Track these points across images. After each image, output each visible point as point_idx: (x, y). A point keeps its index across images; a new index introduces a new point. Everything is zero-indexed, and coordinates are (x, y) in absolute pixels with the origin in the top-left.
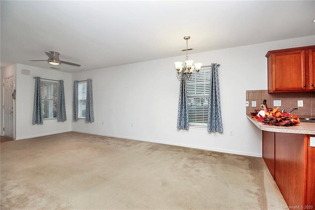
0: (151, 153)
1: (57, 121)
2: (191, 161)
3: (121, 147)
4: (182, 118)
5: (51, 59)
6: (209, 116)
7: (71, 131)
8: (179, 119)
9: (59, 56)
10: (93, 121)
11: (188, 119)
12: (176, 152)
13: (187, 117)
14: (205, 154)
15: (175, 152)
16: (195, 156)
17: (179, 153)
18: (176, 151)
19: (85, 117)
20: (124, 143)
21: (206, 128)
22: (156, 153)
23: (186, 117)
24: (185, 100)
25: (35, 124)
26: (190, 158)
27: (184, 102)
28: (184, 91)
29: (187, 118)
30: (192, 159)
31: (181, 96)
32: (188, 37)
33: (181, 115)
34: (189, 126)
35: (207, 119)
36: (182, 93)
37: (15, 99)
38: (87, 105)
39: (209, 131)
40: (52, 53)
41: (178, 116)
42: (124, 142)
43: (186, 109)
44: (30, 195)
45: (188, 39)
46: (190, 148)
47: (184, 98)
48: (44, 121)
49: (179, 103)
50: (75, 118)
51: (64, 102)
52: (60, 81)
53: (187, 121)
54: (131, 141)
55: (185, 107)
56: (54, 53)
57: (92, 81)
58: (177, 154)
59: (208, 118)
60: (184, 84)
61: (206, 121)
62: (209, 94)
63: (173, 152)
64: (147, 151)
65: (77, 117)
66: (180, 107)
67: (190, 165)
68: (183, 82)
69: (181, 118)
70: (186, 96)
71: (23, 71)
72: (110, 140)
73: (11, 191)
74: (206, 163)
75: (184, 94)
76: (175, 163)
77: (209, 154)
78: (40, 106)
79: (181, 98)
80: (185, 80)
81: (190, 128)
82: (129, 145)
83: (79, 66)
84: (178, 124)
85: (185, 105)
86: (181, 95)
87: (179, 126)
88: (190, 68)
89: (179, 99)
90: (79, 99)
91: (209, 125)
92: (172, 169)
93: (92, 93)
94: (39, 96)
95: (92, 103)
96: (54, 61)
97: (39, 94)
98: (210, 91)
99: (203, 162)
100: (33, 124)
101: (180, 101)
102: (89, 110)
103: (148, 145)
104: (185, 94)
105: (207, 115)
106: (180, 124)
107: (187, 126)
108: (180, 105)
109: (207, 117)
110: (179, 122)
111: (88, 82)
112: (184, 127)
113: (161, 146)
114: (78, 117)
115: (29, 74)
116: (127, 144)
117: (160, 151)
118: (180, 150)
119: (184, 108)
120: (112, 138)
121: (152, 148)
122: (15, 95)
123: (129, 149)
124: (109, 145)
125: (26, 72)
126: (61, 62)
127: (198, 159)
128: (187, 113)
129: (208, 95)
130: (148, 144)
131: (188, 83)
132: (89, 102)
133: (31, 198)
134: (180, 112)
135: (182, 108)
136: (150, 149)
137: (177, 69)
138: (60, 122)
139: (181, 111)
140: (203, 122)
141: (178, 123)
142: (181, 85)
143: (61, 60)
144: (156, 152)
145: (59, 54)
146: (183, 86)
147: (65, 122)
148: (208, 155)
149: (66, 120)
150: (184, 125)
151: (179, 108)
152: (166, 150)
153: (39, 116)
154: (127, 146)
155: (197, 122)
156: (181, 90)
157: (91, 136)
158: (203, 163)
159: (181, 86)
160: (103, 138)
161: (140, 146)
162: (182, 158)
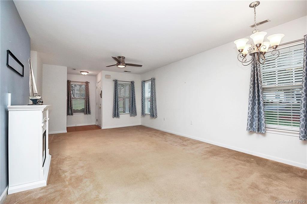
0: (208, 158)
1: (130, 116)
2: (265, 180)
3: (176, 146)
4: (255, 118)
5: (119, 63)
6: (302, 116)
7: (140, 125)
8: (249, 119)
9: (125, 59)
10: (156, 117)
11: (264, 119)
12: (245, 163)
13: (263, 116)
14: (295, 174)
15: (242, 162)
16: (274, 174)
17: (248, 164)
18: (245, 161)
19: (150, 113)
20: (181, 142)
21: (298, 134)
22: (213, 159)
23: (261, 116)
24: (258, 94)
25: (114, 117)
26: (265, 176)
27: (256, 96)
28: (256, 81)
29: (262, 118)
30: (269, 177)
31: (252, 88)
32: (256, 3)
33: (253, 113)
34: (267, 129)
35: (299, 121)
36: (254, 84)
37: (101, 97)
38: (151, 102)
39: (303, 139)
40: (120, 57)
41: (248, 114)
42: (181, 140)
43: (261, 105)
44: (86, 178)
45: (256, 5)
46: (267, 160)
47: (256, 90)
48: (120, 115)
49: (250, 97)
50: (143, 114)
51: (135, 99)
52: (132, 82)
53: (263, 122)
54: (189, 140)
55: (259, 104)
56: (121, 57)
57: (155, 79)
58: (245, 165)
59: (301, 119)
60: (257, 71)
61: (296, 123)
62: (302, 82)
63: (240, 162)
64: (203, 155)
65: (144, 113)
66: (251, 103)
67: (263, 187)
68: (255, 69)
69: (253, 117)
70: (260, 87)
71: (106, 76)
72: (169, 136)
73: (77, 170)
74: (293, 188)
75: (256, 85)
76: (238, 178)
77: (301, 174)
78: (117, 103)
79: (252, 91)
80: (258, 66)
81: (267, 131)
82: (187, 145)
83: (141, 66)
84: (249, 126)
85: (259, 100)
86: (252, 86)
87: (249, 128)
88: (260, 44)
89: (249, 92)
90: (146, 96)
91: (302, 129)
92: (231, 185)
93: (155, 91)
94: (116, 95)
95: (155, 100)
96: (121, 64)
97: (116, 93)
98: (304, 78)
99: (287, 186)
100: (113, 117)
101: (250, 95)
102: (153, 107)
103: (208, 148)
104: (258, 85)
105: (299, 114)
106: (251, 125)
107: (262, 129)
108: (251, 101)
109: (299, 118)
110: (250, 122)
111: (152, 81)
112: (257, 129)
113: (224, 150)
114: (146, 113)
115: (110, 78)
116: (184, 143)
117: (221, 157)
118: (251, 161)
119: (257, 104)
120: (172, 135)
121: (211, 152)
122: (102, 94)
123: (184, 149)
124: (166, 141)
125: (108, 77)
126: (127, 64)
127: (279, 179)
128: (262, 111)
129: (300, 83)
130: (208, 146)
131: (263, 70)
132: (153, 99)
133: (85, 180)
134: (250, 110)
135: (253, 104)
136: (209, 152)
137: (239, 50)
138: (132, 117)
139: (253, 109)
140: (290, 125)
141: (249, 124)
142: (252, 73)
143: (126, 63)
144: (215, 157)
145: (124, 58)
146: (256, 74)
147: (136, 117)
148: (300, 177)
149: (136, 115)
150: (257, 127)
151: (249, 104)
152: (230, 157)
153: (117, 111)
154: (184, 145)
155: (280, 124)
156: (251, 80)
157: (154, 131)
158: (288, 189)
159: (252, 75)
160: (164, 133)
161: (197, 147)
162: (251, 173)
